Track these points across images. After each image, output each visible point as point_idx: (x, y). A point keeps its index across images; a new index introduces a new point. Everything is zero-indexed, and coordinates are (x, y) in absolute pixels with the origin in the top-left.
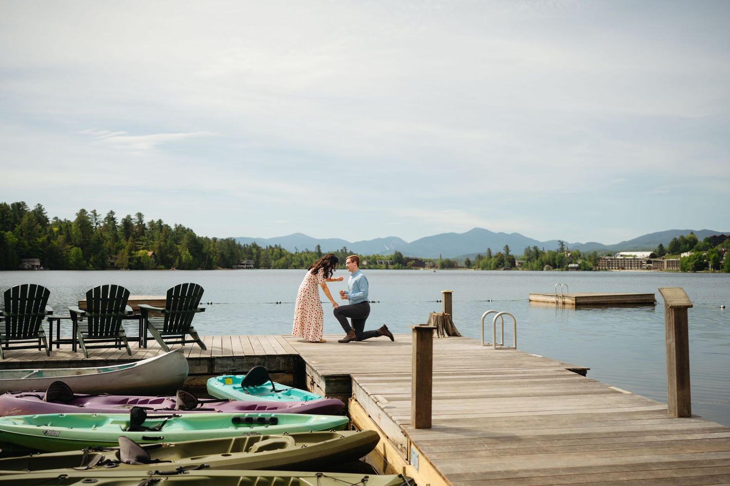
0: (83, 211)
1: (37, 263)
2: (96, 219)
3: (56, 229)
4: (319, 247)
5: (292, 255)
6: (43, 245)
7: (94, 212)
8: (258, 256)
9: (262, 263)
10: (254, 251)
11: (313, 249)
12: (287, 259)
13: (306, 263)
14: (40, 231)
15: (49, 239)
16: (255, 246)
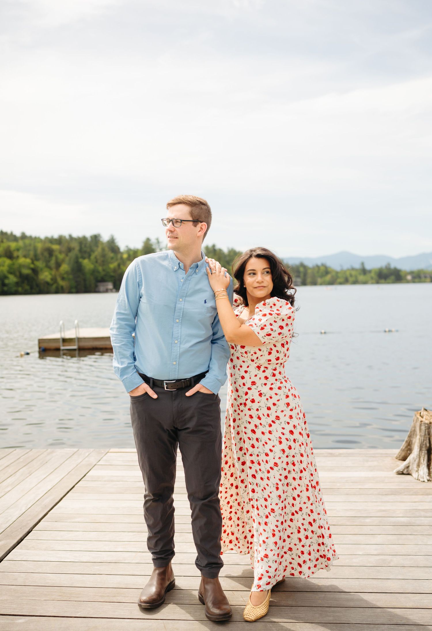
0: (148, 240)
1: (110, 286)
2: (159, 246)
3: (125, 256)
4: (363, 264)
5: (337, 273)
6: (115, 271)
7: (157, 239)
8: (305, 274)
9: (309, 280)
10: (302, 269)
11: (358, 266)
12: (332, 277)
13: (351, 279)
14: (112, 258)
15: (119, 265)
16: (302, 265)
